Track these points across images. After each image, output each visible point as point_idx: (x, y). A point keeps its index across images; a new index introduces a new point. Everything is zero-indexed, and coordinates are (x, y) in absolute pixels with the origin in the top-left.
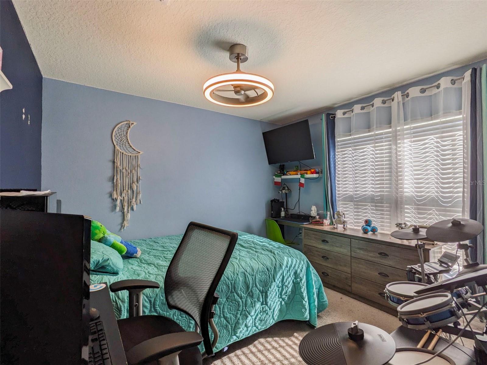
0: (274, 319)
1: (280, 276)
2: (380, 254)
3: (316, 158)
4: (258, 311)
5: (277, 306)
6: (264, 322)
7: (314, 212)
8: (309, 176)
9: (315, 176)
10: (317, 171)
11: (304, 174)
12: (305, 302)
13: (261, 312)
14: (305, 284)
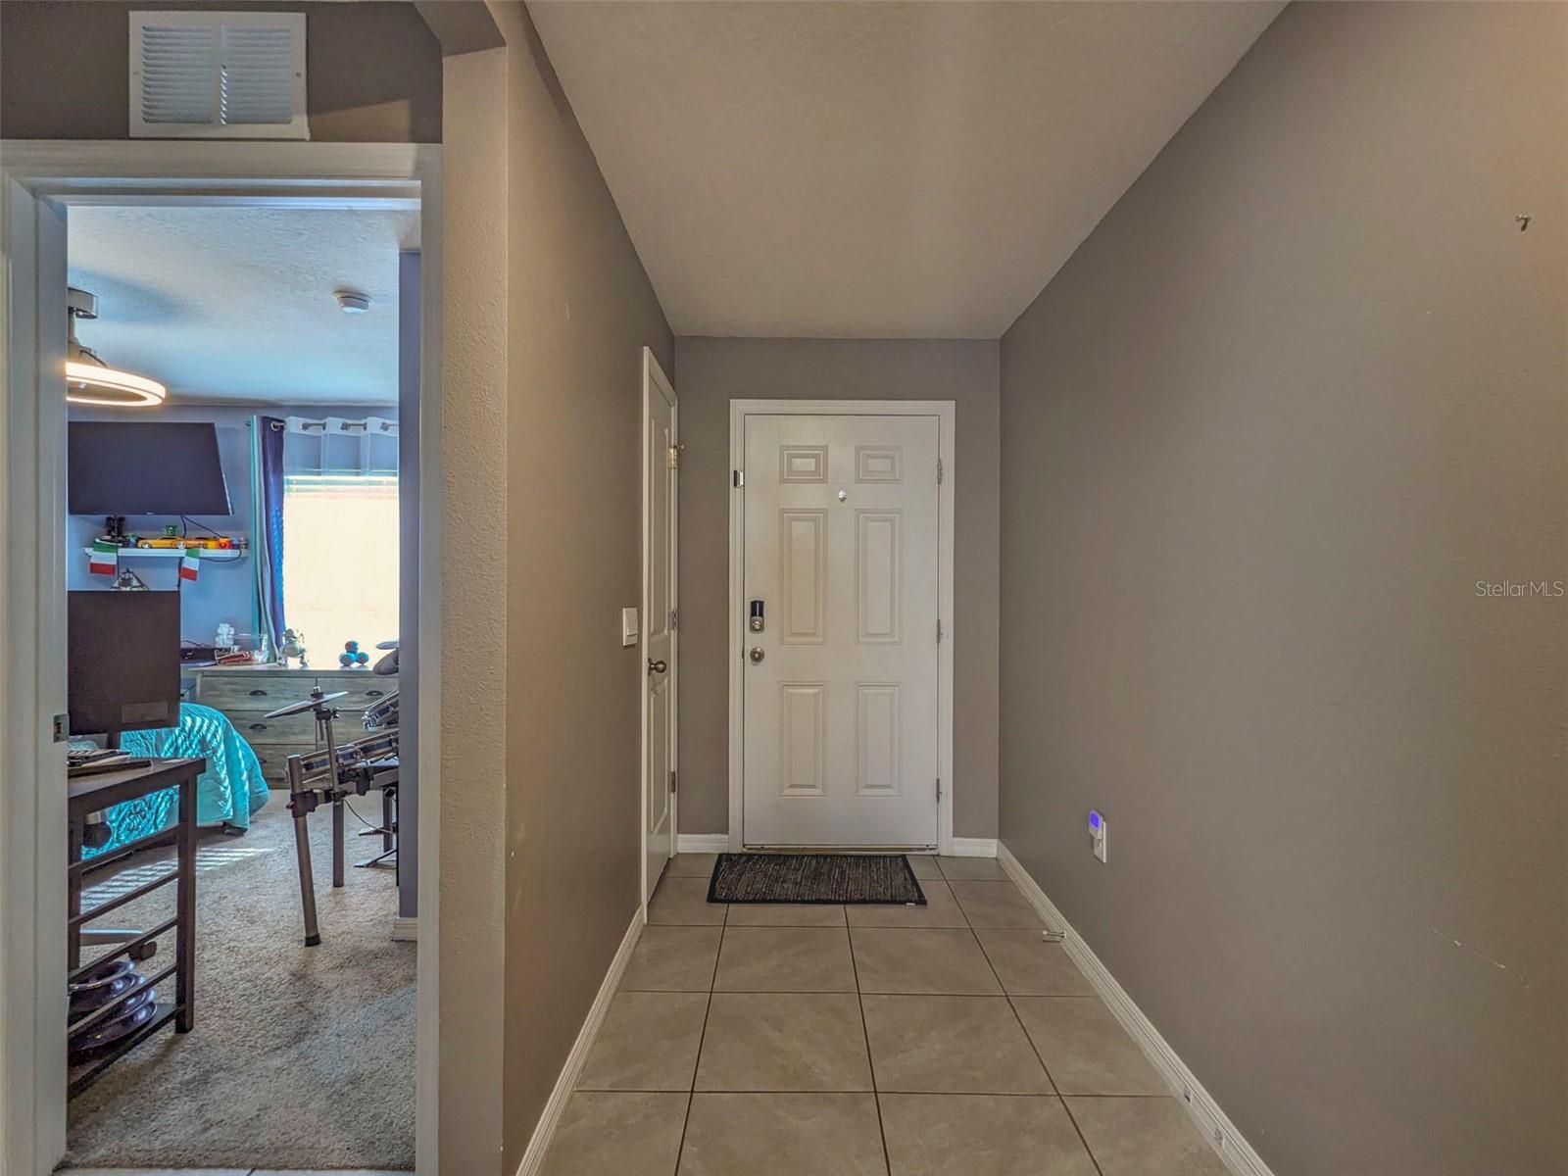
0: (156, 828)
1: (171, 747)
2: (370, 694)
3: (233, 513)
4: (124, 813)
5: (163, 804)
6: (137, 832)
7: (225, 636)
8: (212, 551)
9: (229, 553)
10: (234, 543)
11: (198, 546)
12: (225, 787)
13: (131, 814)
14: (224, 758)
